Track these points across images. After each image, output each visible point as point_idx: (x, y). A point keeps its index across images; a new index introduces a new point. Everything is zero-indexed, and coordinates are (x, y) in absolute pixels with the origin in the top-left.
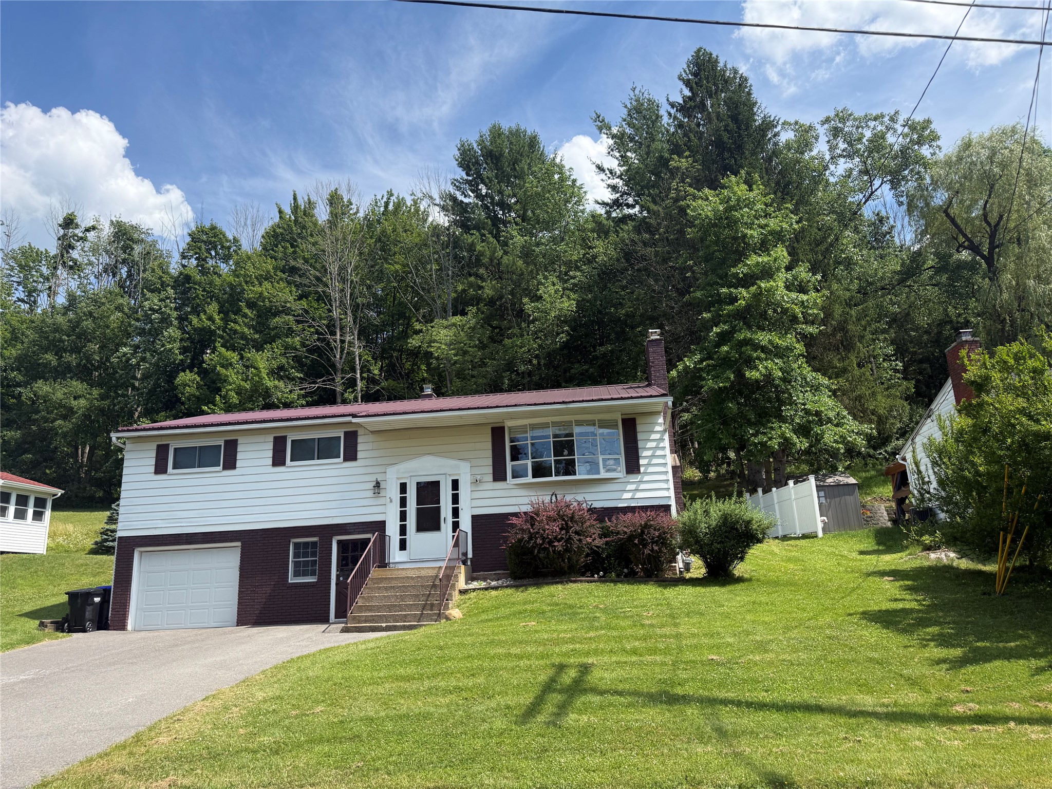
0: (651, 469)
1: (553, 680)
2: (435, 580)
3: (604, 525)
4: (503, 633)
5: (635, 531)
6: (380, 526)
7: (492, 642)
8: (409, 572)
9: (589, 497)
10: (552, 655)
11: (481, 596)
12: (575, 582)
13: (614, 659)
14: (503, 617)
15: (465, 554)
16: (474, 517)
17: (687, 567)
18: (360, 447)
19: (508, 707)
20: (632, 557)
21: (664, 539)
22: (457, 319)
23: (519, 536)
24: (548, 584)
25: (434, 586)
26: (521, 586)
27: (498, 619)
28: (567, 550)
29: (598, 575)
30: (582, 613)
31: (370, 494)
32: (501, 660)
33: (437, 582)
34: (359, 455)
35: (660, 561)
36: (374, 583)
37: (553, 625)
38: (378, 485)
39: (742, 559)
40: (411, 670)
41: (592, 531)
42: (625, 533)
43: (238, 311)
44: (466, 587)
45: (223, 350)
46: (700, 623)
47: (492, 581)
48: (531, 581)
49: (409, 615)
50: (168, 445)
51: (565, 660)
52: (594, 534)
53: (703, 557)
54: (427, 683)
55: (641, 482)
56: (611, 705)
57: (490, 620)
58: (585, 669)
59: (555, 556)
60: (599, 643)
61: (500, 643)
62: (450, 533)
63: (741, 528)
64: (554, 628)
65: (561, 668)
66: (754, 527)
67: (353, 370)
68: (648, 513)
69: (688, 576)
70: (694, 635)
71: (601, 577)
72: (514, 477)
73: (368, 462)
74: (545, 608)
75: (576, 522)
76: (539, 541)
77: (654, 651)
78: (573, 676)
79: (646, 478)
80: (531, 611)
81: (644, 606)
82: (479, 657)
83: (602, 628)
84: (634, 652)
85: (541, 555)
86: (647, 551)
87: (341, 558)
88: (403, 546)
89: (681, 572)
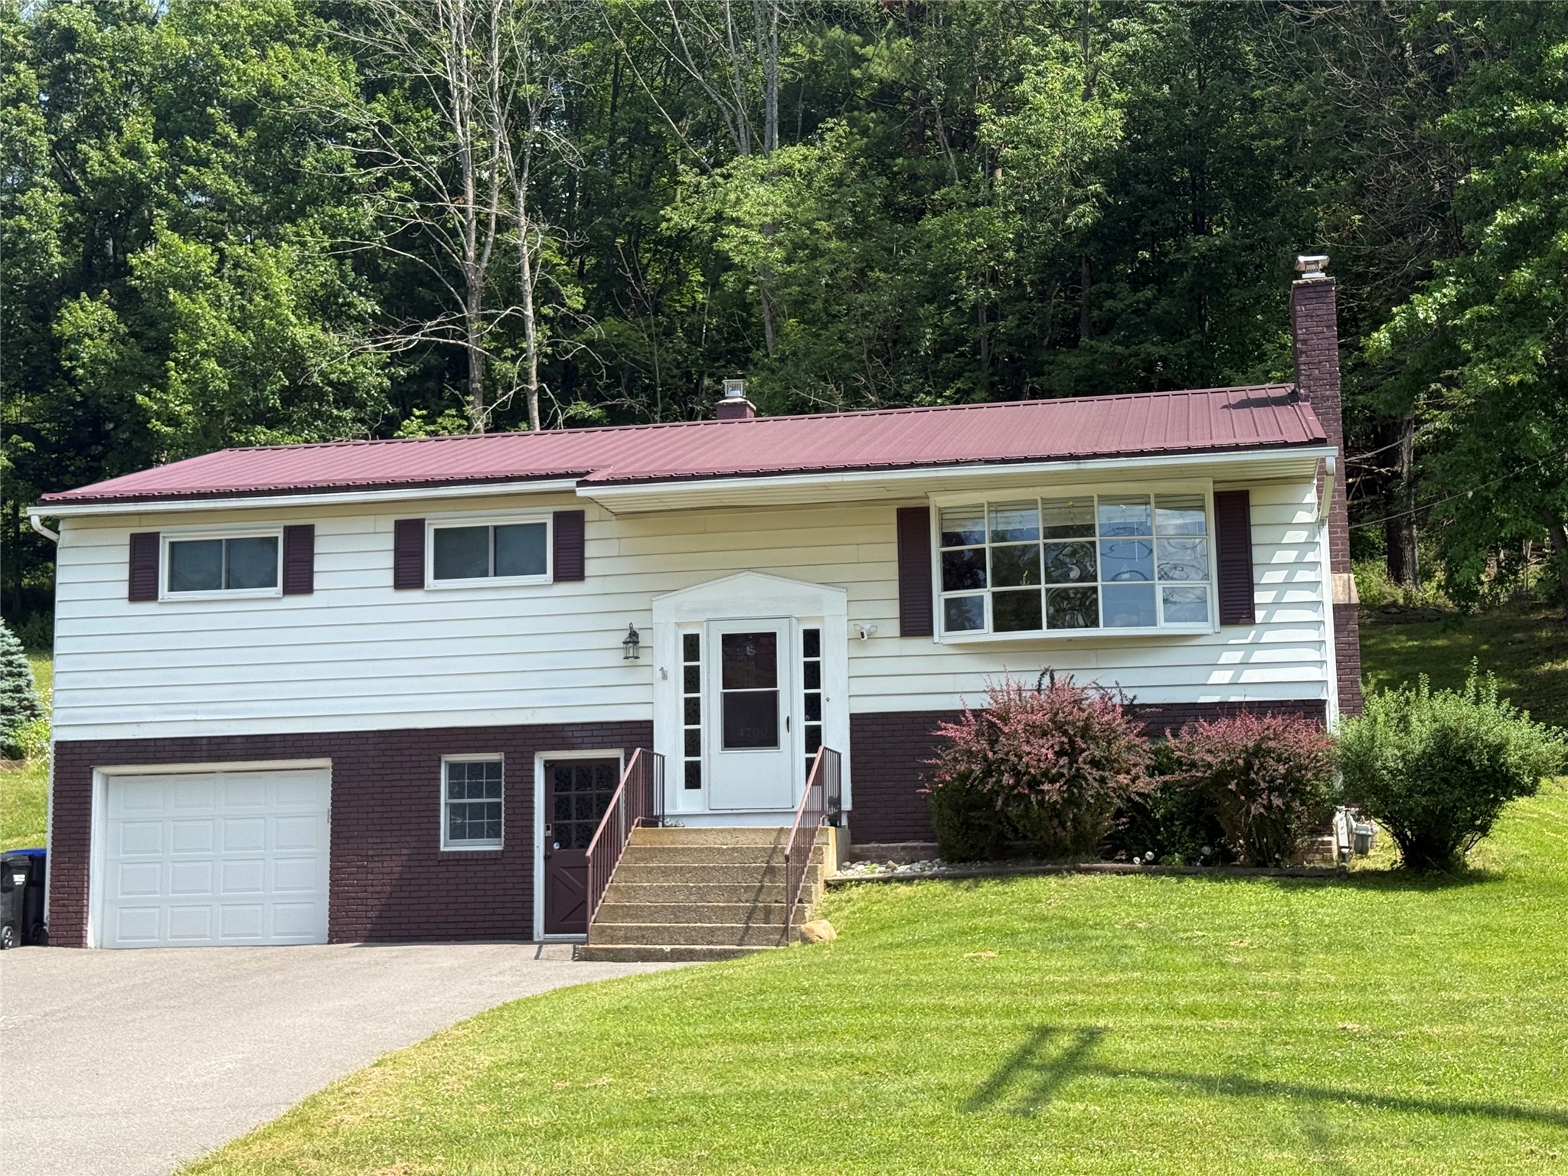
0: (1280, 616)
1: (1027, 1051)
2: (771, 857)
3: (1161, 744)
4: (927, 969)
5: (1231, 762)
6: (639, 734)
7: (907, 985)
8: (710, 838)
9: (1126, 678)
10: (1027, 1011)
11: (876, 896)
12: (1087, 871)
13: (1149, 1020)
14: (927, 941)
15: (836, 802)
16: (858, 721)
17: (1361, 845)
18: (590, 550)
19: (943, 1087)
20: (1224, 824)
21: (1299, 782)
22: (793, 155)
23: (962, 767)
24: (1025, 874)
25: (770, 871)
26: (964, 877)
27: (915, 943)
28: (1071, 801)
29: (1142, 857)
30: (1097, 938)
31: (616, 658)
32: (927, 1015)
33: (778, 862)
34: (590, 568)
35: (1288, 831)
36: (637, 860)
37: (1033, 958)
38: (633, 638)
39: (1484, 830)
40: (754, 1026)
41: (1133, 758)
42: (1210, 766)
43: (204, 129)
44: (840, 875)
45: (175, 238)
46: (1347, 965)
47: (899, 863)
48: (988, 867)
49: (719, 929)
50: (155, 537)
51: (1054, 1021)
52: (1135, 765)
53: (1394, 822)
54: (790, 1048)
55: (1257, 644)
56: (1127, 1091)
57: (899, 945)
58: (1092, 1036)
59: (1044, 814)
60: (1126, 993)
61: (922, 987)
62: (802, 755)
63: (1480, 760)
64: (1035, 964)
65: (1045, 1032)
66: (1511, 760)
67: (514, 295)
68: (1267, 720)
69: (1358, 864)
70: (1326, 986)
71: (1148, 863)
72: (951, 626)
73: (611, 585)
74: (1017, 925)
75: (1094, 738)
76: (1007, 780)
77: (1233, 1012)
78: (1066, 1045)
79: (1269, 636)
80: (986, 930)
81: (1237, 928)
82: (882, 1009)
83: (1135, 967)
84: (1193, 1011)
85: (1013, 811)
86: (1256, 809)
87: (554, 801)
88: (693, 777)
89: (1342, 856)
